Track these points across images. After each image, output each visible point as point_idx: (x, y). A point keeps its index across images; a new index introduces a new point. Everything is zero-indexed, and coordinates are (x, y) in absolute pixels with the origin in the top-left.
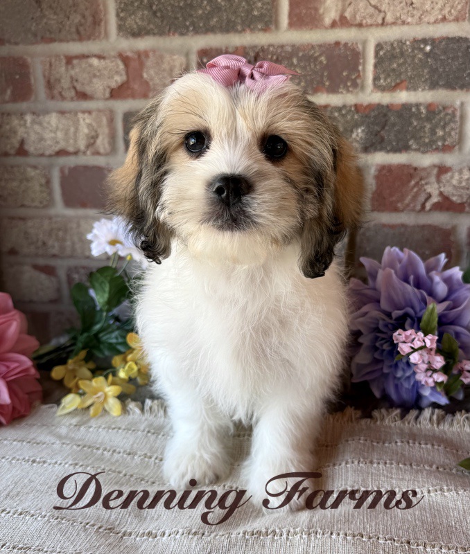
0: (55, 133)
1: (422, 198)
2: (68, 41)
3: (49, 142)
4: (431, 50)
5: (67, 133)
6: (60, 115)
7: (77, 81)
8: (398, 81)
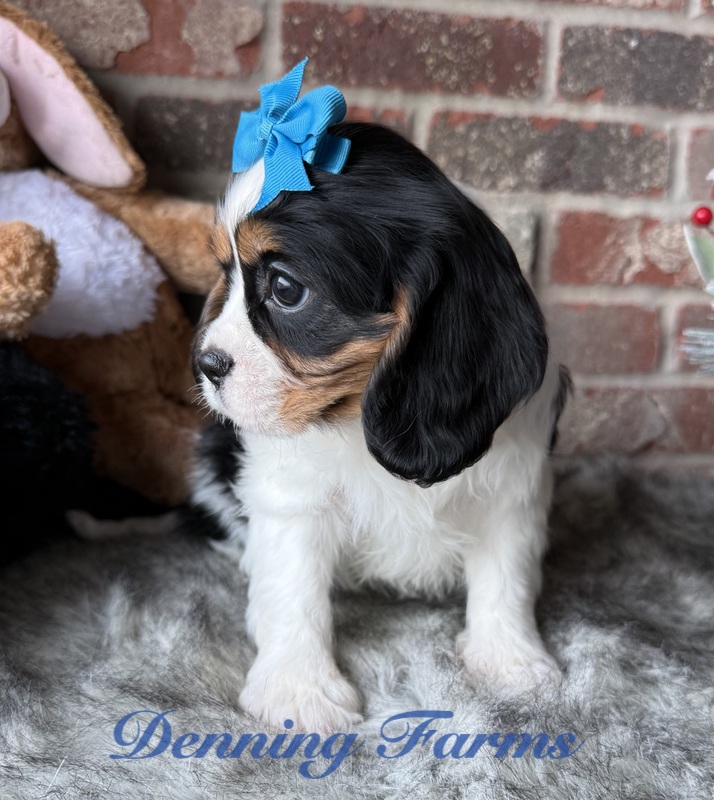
1: (619, 265)
4: (637, 47)
8: (591, 87)
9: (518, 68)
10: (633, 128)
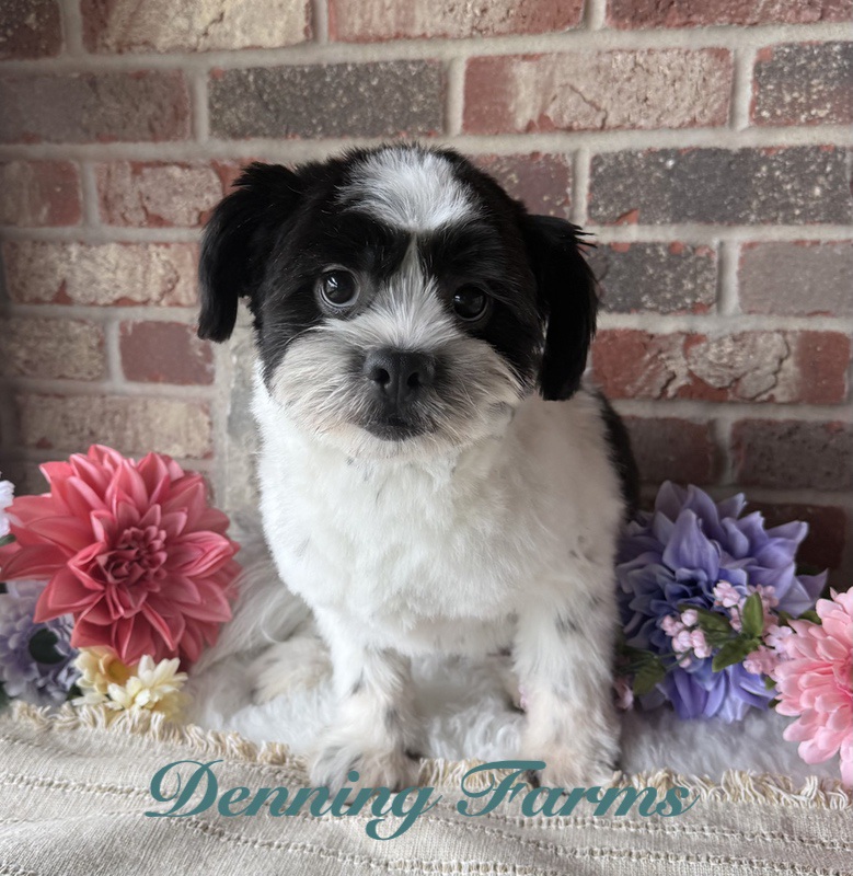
0: (114, 272)
1: (662, 380)
2: (135, 141)
3: (104, 286)
4: (675, 166)
5: (132, 273)
6: (121, 247)
7: (148, 198)
8: (625, 210)
9: (545, 198)
10: (671, 247)
